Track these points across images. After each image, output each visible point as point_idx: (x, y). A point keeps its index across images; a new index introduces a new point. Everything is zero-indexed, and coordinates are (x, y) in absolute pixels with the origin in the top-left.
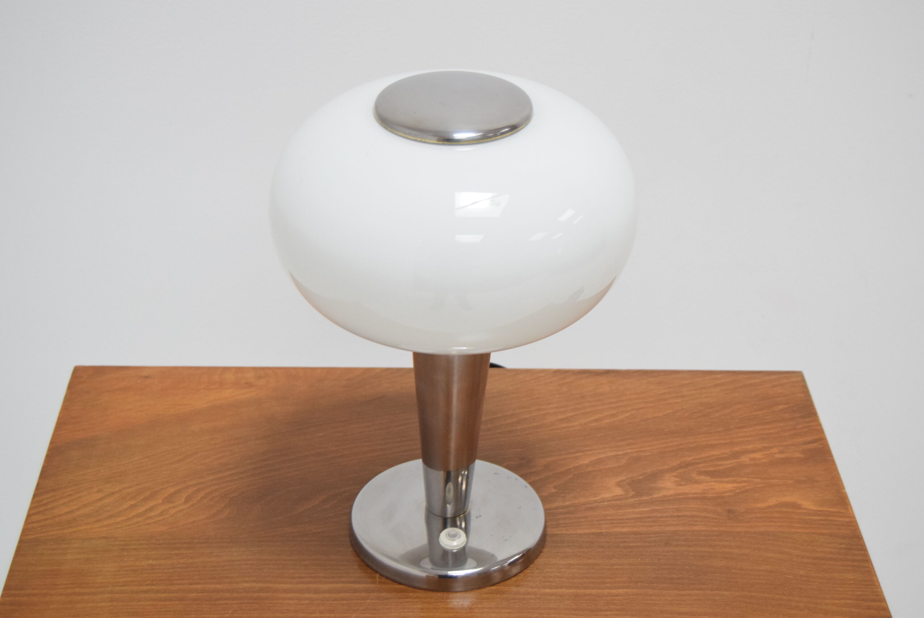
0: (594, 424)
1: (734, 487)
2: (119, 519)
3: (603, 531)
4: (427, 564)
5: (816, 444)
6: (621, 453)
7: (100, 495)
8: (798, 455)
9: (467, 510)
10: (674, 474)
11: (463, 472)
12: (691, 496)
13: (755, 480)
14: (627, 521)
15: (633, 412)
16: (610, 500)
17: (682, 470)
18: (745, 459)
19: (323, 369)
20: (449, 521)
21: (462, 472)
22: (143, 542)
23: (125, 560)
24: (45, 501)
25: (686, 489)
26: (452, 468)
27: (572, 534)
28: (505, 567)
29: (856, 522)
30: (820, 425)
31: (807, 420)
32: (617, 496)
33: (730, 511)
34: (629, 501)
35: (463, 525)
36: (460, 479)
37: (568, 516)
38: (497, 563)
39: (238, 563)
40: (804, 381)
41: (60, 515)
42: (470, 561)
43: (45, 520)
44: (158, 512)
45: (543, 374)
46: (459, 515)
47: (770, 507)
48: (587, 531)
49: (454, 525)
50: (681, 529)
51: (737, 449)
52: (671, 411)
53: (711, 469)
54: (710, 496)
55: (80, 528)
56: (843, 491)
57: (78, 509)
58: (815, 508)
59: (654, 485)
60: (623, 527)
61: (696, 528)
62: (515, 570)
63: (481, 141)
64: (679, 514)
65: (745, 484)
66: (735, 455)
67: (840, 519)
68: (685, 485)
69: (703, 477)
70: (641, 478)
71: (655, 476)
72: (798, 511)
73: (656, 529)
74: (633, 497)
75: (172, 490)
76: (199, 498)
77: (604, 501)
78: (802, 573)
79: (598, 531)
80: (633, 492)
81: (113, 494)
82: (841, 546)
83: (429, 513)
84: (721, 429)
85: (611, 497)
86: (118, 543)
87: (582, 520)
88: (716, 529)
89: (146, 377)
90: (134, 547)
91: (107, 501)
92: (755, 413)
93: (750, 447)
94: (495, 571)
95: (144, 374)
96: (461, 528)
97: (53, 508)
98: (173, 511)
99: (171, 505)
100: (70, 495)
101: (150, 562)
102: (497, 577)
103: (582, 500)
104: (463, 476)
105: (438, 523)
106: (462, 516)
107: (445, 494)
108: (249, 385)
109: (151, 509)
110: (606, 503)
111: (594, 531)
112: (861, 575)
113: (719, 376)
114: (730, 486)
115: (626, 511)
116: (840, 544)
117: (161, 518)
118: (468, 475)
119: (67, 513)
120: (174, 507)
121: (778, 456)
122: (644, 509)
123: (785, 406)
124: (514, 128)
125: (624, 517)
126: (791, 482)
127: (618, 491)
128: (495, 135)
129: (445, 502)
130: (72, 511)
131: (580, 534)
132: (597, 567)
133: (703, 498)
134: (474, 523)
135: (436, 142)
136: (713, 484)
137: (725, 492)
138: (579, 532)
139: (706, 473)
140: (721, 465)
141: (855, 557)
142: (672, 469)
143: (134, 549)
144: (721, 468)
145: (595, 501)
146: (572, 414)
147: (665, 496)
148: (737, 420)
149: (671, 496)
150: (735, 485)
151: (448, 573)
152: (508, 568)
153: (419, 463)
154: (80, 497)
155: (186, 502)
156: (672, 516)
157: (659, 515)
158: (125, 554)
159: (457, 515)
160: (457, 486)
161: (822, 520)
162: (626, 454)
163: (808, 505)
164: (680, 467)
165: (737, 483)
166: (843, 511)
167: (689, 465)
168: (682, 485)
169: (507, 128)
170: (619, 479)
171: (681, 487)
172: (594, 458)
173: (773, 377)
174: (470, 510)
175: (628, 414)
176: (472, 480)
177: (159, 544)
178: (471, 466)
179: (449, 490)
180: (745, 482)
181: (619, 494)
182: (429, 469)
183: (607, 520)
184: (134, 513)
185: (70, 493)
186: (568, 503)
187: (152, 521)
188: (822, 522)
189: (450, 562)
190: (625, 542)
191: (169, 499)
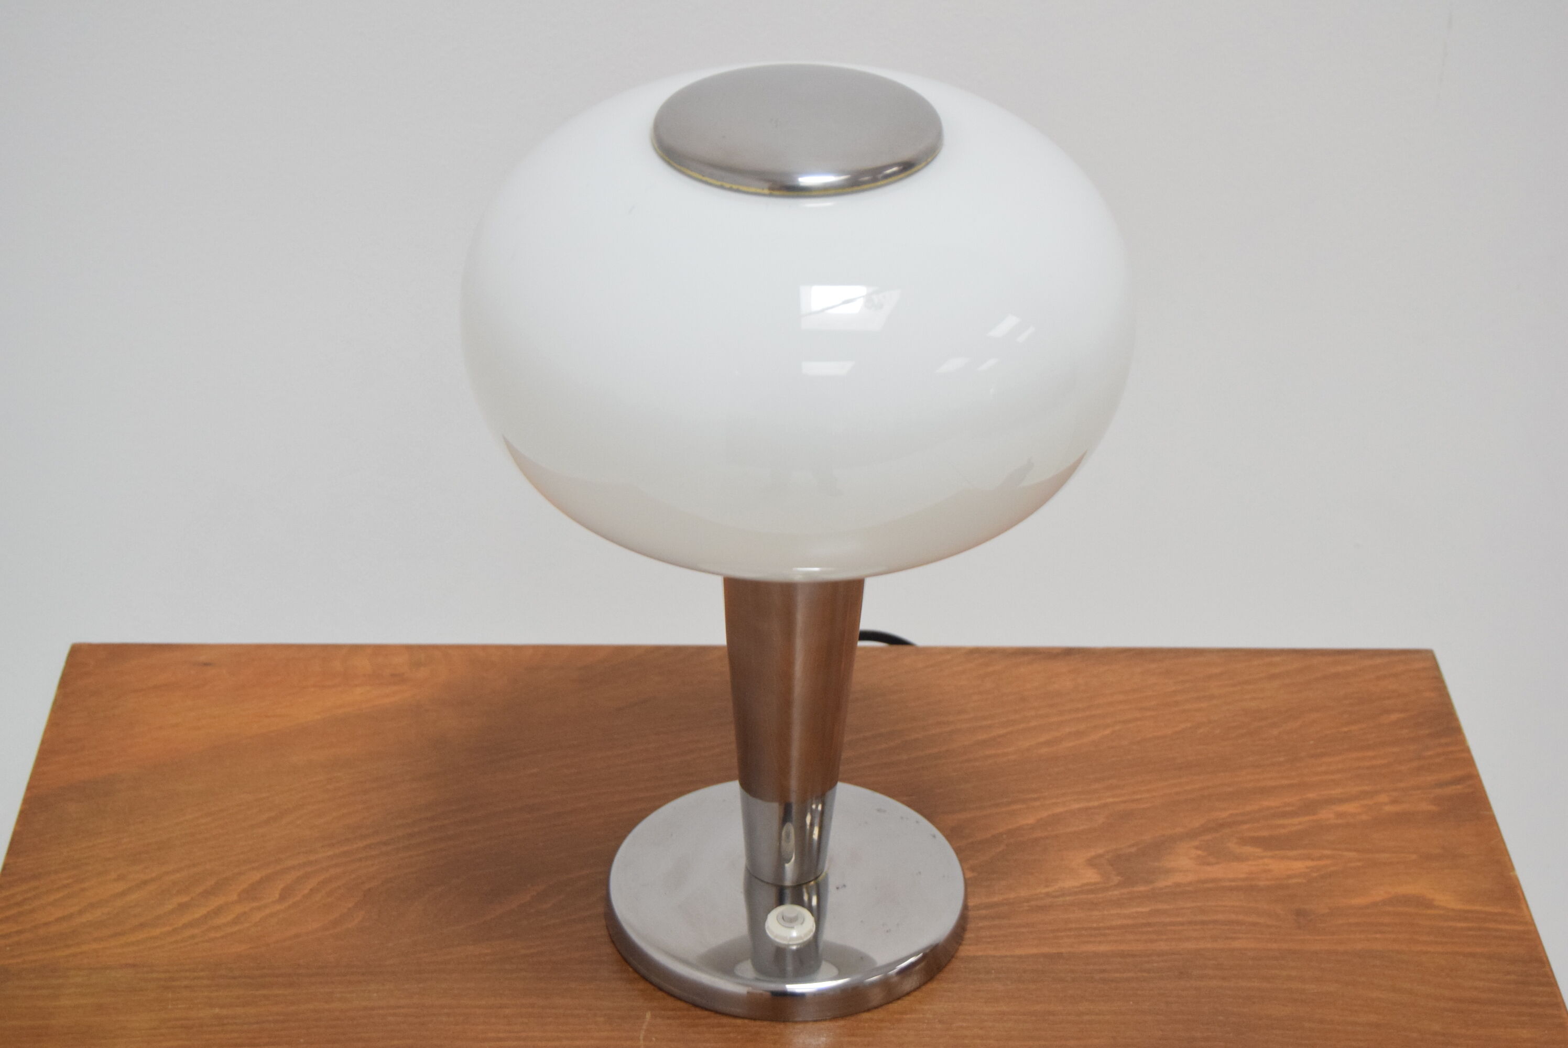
0: (1044, 750)
1: (1307, 868)
2: (157, 932)
3: (1063, 950)
4: (747, 969)
5: (1459, 787)
6: (1096, 803)
7: (120, 887)
8: (1425, 806)
9: (821, 873)
10: (1196, 843)
11: (814, 806)
12: (1227, 884)
13: (1346, 853)
14: (1107, 931)
15: (1117, 728)
16: (1076, 893)
17: (1208, 837)
18: (1327, 815)
19: (536, 648)
20: (788, 893)
21: (812, 804)
22: (202, 974)
23: (170, 1007)
24: (19, 898)
25: (1218, 871)
26: (794, 798)
27: (1006, 956)
28: (891, 977)
29: (1536, 932)
30: (1467, 750)
31: (1443, 741)
32: (1087, 884)
33: (1299, 913)
34: (1110, 893)
35: (814, 901)
36: (808, 819)
37: (997, 922)
38: (877, 970)
39: (381, 1012)
40: (1436, 667)
41: (46, 924)
42: (825, 967)
43: (19, 932)
44: (230, 917)
45: (949, 657)
46: (806, 881)
47: (1375, 904)
48: (1034, 951)
49: (798, 901)
50: (1209, 945)
51: (1312, 795)
52: (1189, 725)
53: (1265, 833)
54: (1261, 884)
55: (85, 948)
56: (1511, 873)
57: (81, 912)
58: (1459, 906)
59: (1156, 864)
60: (1100, 942)
61: (1237, 944)
62: (909, 984)
63: (850, 190)
64: (1205, 918)
65: (1328, 862)
66: (1309, 807)
67: (1508, 927)
68: (1217, 863)
69: (1248, 849)
70: (1133, 850)
71: (1161, 846)
72: (1429, 912)
73: (1163, 946)
74: (1118, 886)
75: (256, 876)
76: (306, 891)
77: (1063, 895)
78: (1437, 1027)
79: (1054, 951)
80: (1119, 878)
81: (145, 883)
82: (1508, 977)
83: (753, 878)
84: (1282, 759)
85: (1077, 887)
86: (155, 975)
87: (1024, 930)
88: (1275, 946)
89: (206, 664)
90: (186, 983)
91: (134, 896)
92: (1345, 729)
93: (1336, 792)
94: (873, 985)
95: (203, 658)
96: (810, 908)
97: (32, 911)
98: (257, 916)
99: (255, 904)
100: (65, 886)
101: (217, 1010)
102: (877, 996)
103: (1024, 893)
104: (813, 812)
105: (769, 894)
106: (812, 883)
107: (780, 843)
108: (398, 679)
109: (217, 912)
110: (1068, 898)
111: (1046, 950)
112: (1546, 1032)
113: (1277, 659)
114: (1299, 866)
115: (1106, 912)
116: (1508, 973)
117: (236, 928)
118: (823, 812)
119: (58, 920)
120: (259, 909)
121: (1388, 808)
122: (1139, 909)
123: (1402, 715)
124: (907, 167)
125: (1101, 925)
126: (1414, 857)
127: (1091, 876)
128: (875, 180)
129: (781, 860)
130: (71, 916)
131: (1020, 957)
132: (1051, 1018)
133: (1249, 888)
134: (833, 898)
135: (766, 191)
136: (1266, 861)
137: (1289, 877)
138: (1018, 952)
139: (1256, 841)
140: (1283, 826)
141: (1534, 998)
142: (1192, 834)
143: (186, 987)
144: (1283, 831)
145: (1047, 895)
146: (1002, 731)
147: (1178, 885)
148: (1312, 742)
149: (1190, 884)
150: (1310, 863)
151: (785, 988)
152: (896, 979)
153: (733, 788)
154: (83, 890)
155: (282, 898)
156: (1190, 923)
157: (1168, 920)
158: (170, 995)
159: (803, 882)
160: (803, 833)
161: (1470, 929)
162: (1105, 805)
163: (1446, 900)
164: (1205, 830)
165: (1313, 860)
166: (1510, 911)
167: (1222, 825)
168: (1208, 864)
169: (895, 167)
170: (1092, 853)
171: (1209, 868)
172: (1044, 814)
173: (1378, 661)
174: (827, 874)
175: (1107, 732)
176: (831, 818)
177: (234, 978)
178: (829, 793)
179: (788, 835)
180: (1328, 857)
181: (1093, 881)
182: (750, 798)
183: (1070, 930)
184: (186, 919)
185: (65, 882)
186: (996, 899)
187: (219, 935)
188: (1471, 933)
189: (790, 968)
190: (1104, 971)
191: (251, 893)
